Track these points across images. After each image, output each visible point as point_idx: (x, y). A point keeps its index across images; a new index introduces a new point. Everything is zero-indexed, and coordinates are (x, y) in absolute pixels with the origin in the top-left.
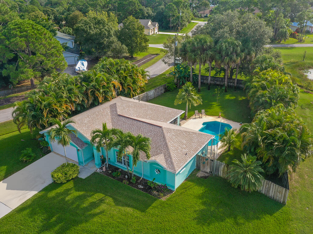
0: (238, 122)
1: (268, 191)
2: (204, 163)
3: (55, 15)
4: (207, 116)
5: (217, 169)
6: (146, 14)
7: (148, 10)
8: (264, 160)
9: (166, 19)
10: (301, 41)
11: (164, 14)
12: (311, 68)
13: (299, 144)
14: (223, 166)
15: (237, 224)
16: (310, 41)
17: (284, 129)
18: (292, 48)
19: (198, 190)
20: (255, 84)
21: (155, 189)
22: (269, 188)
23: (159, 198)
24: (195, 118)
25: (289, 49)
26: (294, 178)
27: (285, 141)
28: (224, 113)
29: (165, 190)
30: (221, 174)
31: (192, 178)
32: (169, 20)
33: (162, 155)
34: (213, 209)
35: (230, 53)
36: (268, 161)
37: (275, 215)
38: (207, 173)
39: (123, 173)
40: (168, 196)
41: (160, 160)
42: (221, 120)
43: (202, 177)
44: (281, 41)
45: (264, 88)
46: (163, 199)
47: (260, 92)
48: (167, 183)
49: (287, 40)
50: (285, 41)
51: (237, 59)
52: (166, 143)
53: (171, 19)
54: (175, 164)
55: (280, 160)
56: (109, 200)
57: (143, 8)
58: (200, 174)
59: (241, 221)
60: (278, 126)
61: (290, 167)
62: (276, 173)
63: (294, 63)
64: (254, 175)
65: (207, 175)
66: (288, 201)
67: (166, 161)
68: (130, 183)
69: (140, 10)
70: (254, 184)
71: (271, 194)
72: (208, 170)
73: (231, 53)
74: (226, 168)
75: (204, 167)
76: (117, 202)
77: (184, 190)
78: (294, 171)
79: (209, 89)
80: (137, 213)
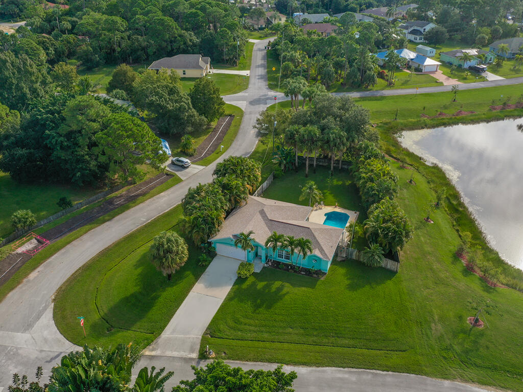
0: (353, 210)
1: (387, 265)
2: (341, 251)
3: (56, 47)
4: (326, 207)
5: (352, 254)
6: (190, 43)
7: (190, 35)
8: (383, 245)
9: (218, 48)
10: (390, 85)
11: (215, 42)
12: (404, 130)
13: (404, 233)
14: (355, 252)
15: (373, 288)
16: (400, 84)
17: (393, 223)
18: (382, 98)
19: (341, 271)
20: (364, 175)
21: (314, 273)
22: (387, 263)
23: (319, 279)
24: (316, 210)
25: (379, 100)
26: (401, 254)
27: (395, 232)
28: (338, 202)
29: (319, 273)
30: (354, 257)
31: (334, 262)
32: (222, 50)
33: (317, 249)
34: (355, 281)
35: (337, 144)
36: (386, 245)
37: (392, 279)
38: (343, 257)
39: (287, 265)
40: (325, 277)
41: (317, 252)
42: (338, 210)
43: (341, 261)
44: (368, 85)
45: (372, 180)
46: (322, 279)
47: (369, 184)
48: (321, 268)
49: (375, 85)
50: (373, 86)
51: (344, 148)
52: (317, 240)
53: (226, 50)
54: (328, 255)
55: (393, 244)
56: (287, 284)
57: (184, 33)
58: (339, 259)
59: (374, 286)
60: (390, 221)
61: (399, 248)
62: (391, 251)
63: (386, 124)
64: (379, 257)
65: (344, 259)
66: (399, 270)
67: (321, 253)
68: (295, 271)
69: (180, 36)
70: (379, 262)
71: (389, 267)
72: (345, 256)
73: (339, 144)
74: (358, 254)
75: (341, 253)
76: (293, 285)
77: (333, 272)
78: (401, 250)
79: (315, 173)
80: (310, 290)
